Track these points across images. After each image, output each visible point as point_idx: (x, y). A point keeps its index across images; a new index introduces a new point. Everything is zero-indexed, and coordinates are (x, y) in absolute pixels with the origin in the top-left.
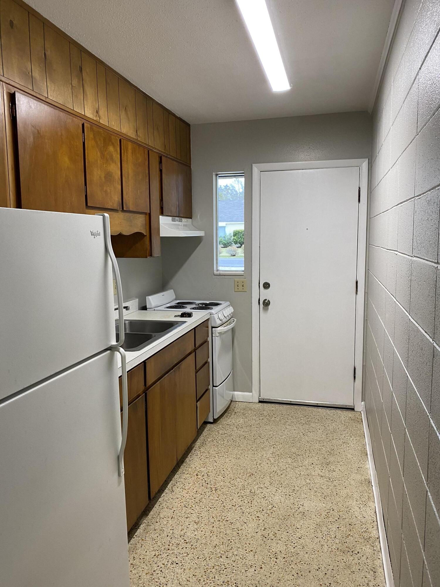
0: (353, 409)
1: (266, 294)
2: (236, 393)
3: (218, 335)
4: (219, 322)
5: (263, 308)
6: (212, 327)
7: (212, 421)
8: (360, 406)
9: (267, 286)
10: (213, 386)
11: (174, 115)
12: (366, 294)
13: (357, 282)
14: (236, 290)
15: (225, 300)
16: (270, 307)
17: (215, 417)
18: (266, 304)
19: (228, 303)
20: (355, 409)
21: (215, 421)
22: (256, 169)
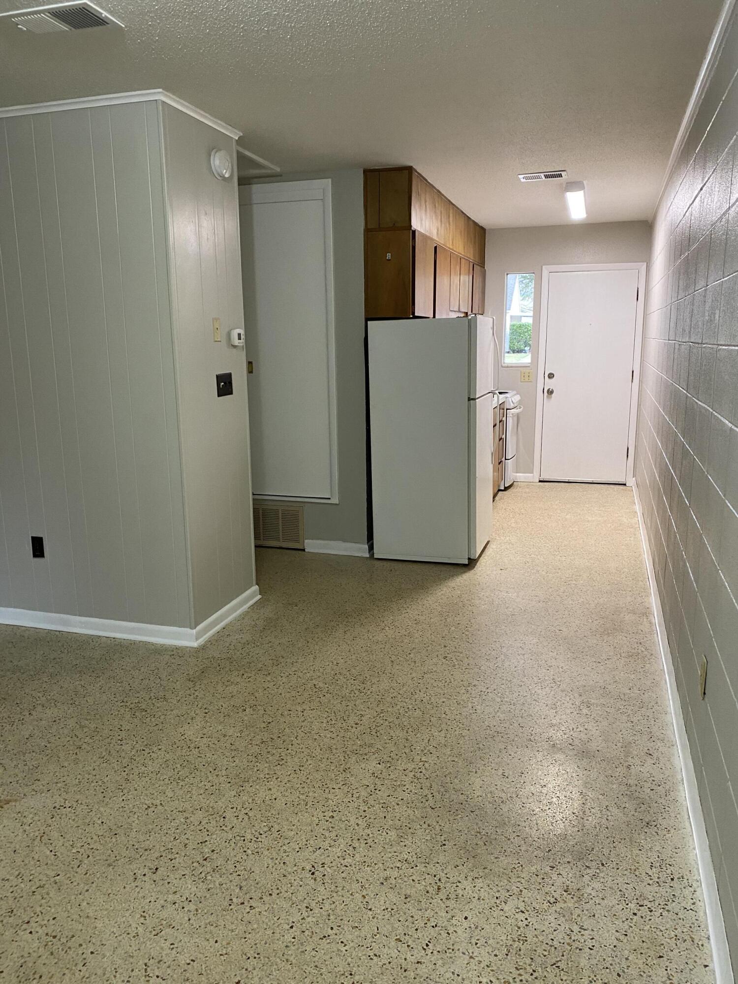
0: (625, 485)
1: (550, 384)
2: (518, 474)
3: (511, 415)
4: (512, 406)
5: (547, 396)
6: (507, 409)
7: (503, 489)
8: (631, 482)
9: (551, 376)
10: (506, 459)
11: (479, 226)
12: (640, 381)
13: (633, 372)
14: (523, 380)
15: (513, 390)
16: (553, 395)
17: (506, 486)
18: (550, 392)
19: (515, 392)
20: (627, 485)
21: (506, 489)
22: (546, 270)
